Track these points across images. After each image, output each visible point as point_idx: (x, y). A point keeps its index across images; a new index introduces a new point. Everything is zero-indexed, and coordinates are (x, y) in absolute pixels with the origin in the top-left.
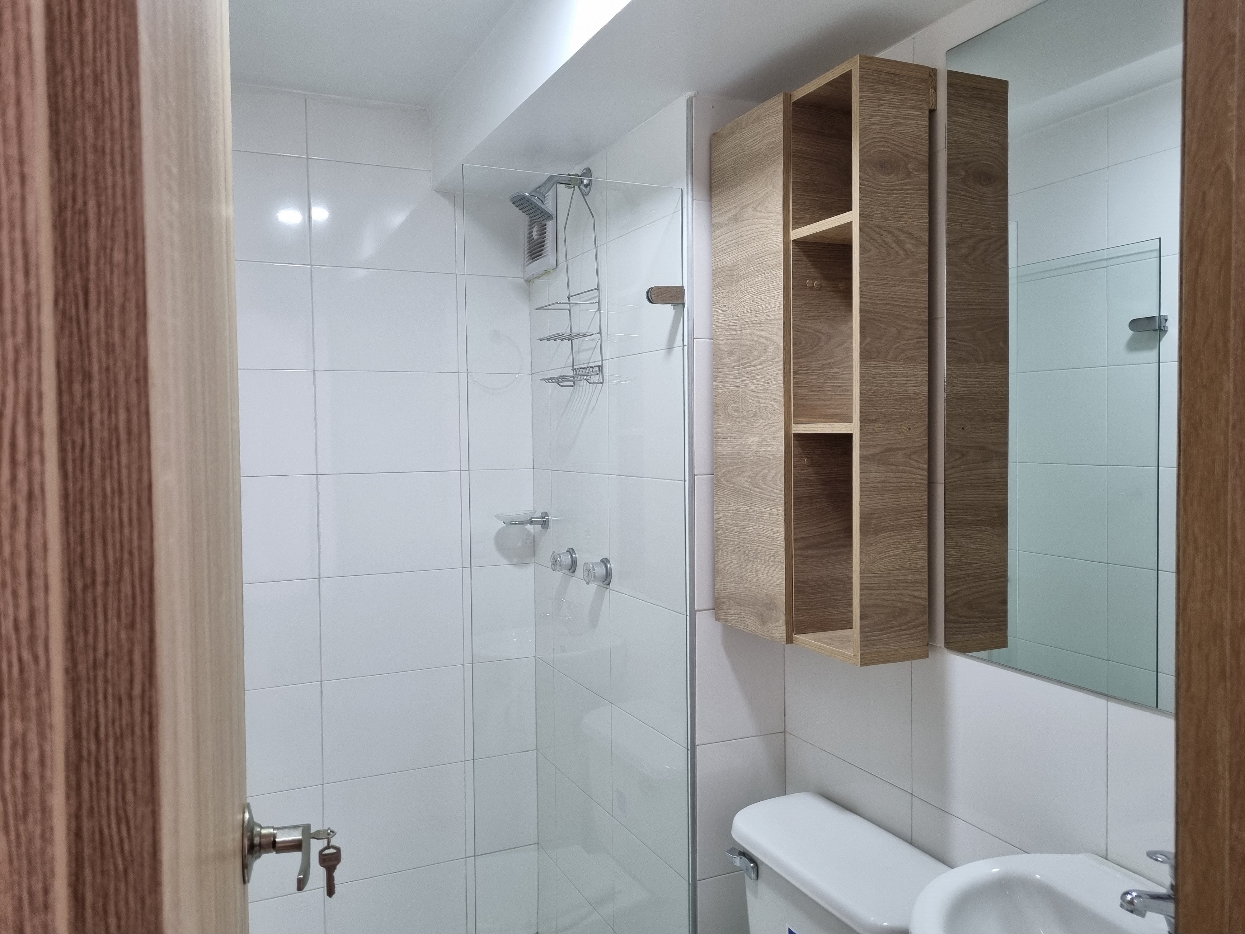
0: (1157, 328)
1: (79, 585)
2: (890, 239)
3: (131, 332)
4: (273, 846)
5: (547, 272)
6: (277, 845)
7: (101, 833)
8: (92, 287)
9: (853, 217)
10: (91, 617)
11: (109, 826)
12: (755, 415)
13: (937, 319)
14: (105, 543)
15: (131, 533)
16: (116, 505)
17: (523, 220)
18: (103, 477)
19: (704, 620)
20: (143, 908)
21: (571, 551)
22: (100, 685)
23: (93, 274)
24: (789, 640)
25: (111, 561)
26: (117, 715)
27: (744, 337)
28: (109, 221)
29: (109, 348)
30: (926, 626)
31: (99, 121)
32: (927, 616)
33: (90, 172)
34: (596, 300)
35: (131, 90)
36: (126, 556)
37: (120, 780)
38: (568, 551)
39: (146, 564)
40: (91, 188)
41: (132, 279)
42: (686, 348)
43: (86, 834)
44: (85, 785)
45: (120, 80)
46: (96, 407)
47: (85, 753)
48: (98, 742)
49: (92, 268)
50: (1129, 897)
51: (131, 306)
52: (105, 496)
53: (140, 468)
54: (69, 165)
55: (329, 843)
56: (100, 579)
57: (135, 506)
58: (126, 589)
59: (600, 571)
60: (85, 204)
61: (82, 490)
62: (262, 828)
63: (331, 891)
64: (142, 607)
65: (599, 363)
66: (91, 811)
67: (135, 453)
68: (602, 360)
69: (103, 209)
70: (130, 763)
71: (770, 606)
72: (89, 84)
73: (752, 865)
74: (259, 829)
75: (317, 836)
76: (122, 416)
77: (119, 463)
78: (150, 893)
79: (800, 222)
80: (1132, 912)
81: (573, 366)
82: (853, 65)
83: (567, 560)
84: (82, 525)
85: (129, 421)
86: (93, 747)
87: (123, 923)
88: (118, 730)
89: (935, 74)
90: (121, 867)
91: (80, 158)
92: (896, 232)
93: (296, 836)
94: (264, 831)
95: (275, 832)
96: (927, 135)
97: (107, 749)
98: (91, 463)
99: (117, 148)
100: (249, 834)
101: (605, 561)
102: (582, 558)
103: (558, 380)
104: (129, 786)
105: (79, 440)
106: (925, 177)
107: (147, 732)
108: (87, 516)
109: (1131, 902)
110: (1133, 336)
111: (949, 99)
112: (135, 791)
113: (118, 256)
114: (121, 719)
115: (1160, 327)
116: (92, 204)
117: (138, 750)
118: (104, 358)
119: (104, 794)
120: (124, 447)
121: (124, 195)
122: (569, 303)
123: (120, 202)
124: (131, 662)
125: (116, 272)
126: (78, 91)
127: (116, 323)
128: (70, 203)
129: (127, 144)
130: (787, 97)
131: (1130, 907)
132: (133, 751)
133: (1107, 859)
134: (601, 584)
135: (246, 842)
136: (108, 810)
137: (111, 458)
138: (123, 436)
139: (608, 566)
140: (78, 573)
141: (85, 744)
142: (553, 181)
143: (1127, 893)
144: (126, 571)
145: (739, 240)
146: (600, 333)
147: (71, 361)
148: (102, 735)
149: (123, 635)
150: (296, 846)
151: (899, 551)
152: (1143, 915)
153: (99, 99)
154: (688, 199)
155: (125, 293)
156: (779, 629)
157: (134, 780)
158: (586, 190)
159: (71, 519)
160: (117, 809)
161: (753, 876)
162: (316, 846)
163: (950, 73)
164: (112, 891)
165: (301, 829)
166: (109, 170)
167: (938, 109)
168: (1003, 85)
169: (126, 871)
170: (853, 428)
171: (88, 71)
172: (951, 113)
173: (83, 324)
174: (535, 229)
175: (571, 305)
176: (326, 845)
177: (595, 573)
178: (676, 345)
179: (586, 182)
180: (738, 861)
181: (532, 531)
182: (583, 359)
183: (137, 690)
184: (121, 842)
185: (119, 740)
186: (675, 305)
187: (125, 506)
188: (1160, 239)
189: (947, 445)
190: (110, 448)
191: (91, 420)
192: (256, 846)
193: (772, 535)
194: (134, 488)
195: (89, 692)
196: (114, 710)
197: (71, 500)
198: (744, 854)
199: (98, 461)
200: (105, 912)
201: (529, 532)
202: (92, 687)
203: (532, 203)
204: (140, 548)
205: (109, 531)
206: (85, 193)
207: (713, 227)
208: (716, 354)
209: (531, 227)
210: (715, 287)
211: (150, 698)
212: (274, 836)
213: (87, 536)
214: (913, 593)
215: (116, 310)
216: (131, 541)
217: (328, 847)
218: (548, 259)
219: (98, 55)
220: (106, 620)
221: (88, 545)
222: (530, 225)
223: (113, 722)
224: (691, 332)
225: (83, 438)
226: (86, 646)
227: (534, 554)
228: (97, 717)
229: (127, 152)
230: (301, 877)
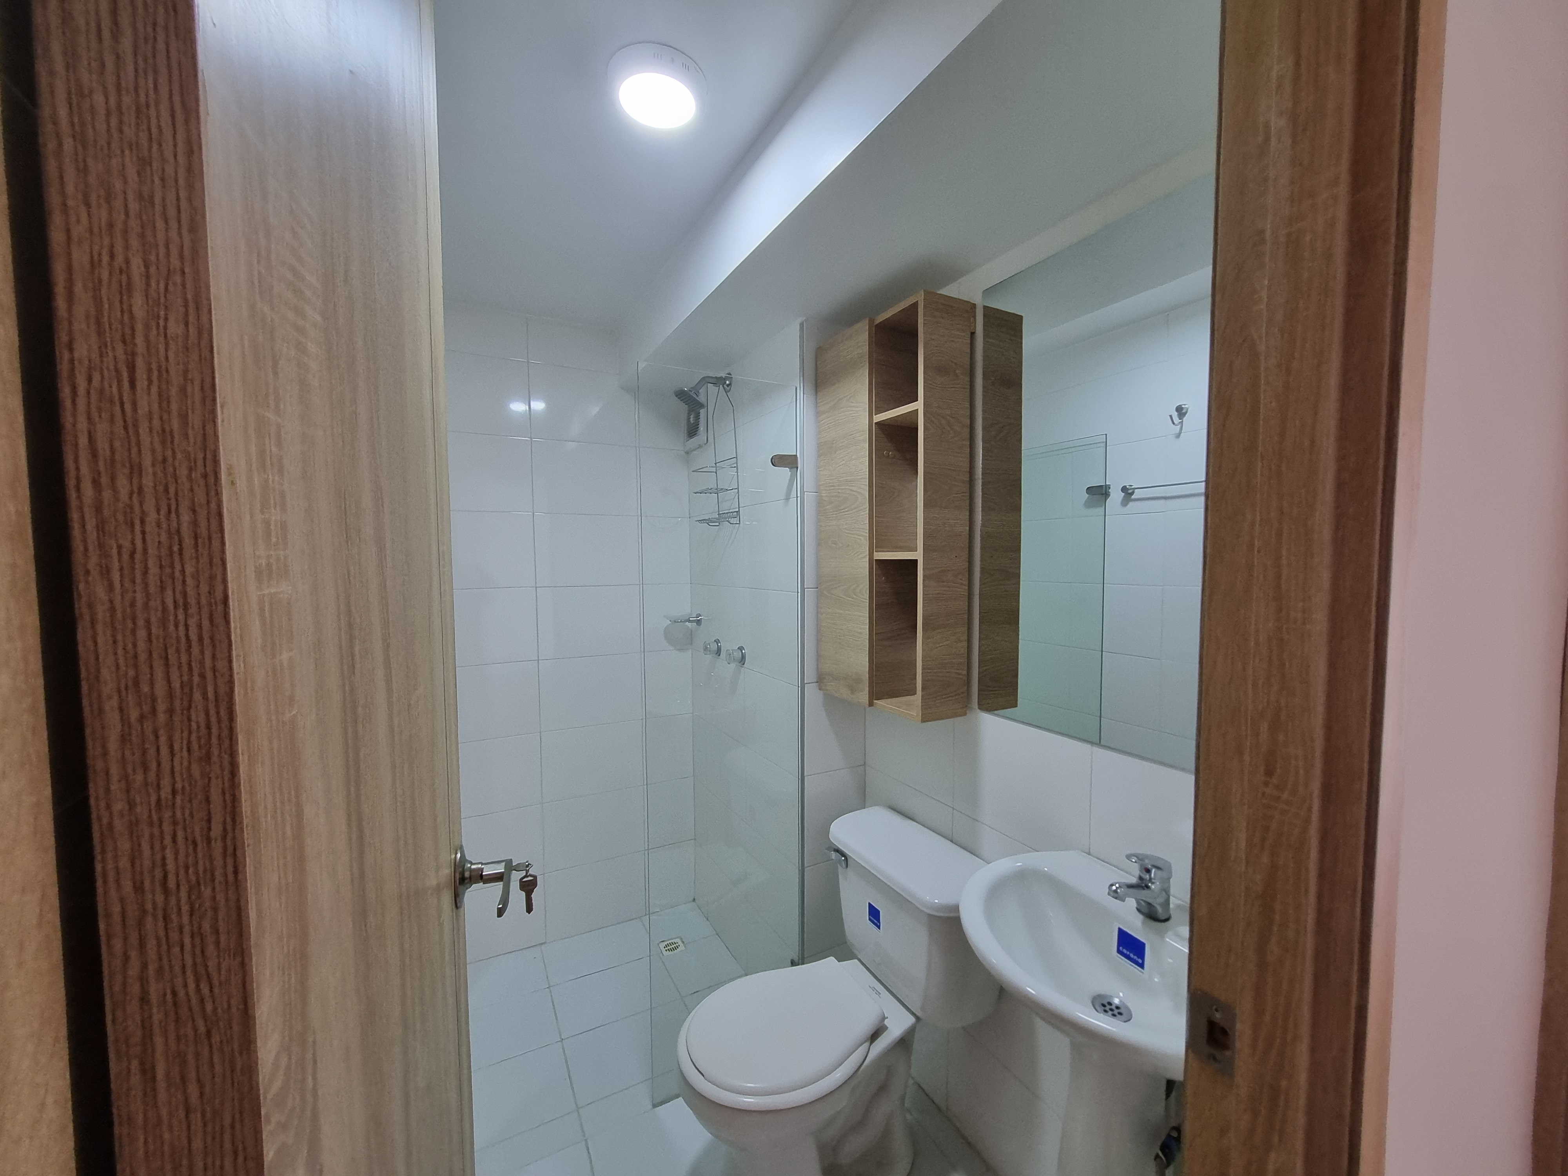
0: (1104, 492)
1: (134, 715)
2: (943, 422)
3: (195, 419)
4: (480, 878)
5: (700, 446)
6: (484, 877)
7: (174, 993)
8: (140, 362)
9: (919, 405)
10: (152, 751)
11: (185, 986)
12: (848, 546)
13: (975, 479)
14: (167, 665)
15: (202, 652)
16: (182, 622)
17: (683, 407)
18: (163, 589)
19: (811, 691)
20: (233, 1070)
21: (717, 641)
22: (167, 828)
23: (141, 347)
24: (871, 704)
25: (176, 685)
26: (191, 860)
27: (839, 491)
28: (162, 286)
29: (166, 437)
30: (966, 694)
31: (144, 163)
32: (966, 687)
33: (133, 223)
34: (736, 465)
35: (188, 131)
36: (196, 679)
37: (197, 934)
38: (715, 641)
39: (223, 689)
40: (135, 242)
41: (195, 356)
42: (799, 498)
43: (154, 997)
44: (151, 944)
45: (173, 117)
46: (150, 505)
47: (149, 906)
48: (166, 891)
49: (139, 340)
50: (1114, 888)
51: (195, 391)
52: (165, 610)
53: (212, 578)
54: (104, 213)
55: (527, 873)
56: (161, 707)
57: (206, 623)
58: (197, 716)
59: (738, 655)
60: (127, 261)
61: (133, 604)
62: (472, 864)
63: (529, 909)
64: (219, 737)
65: (737, 510)
66: (160, 971)
67: (204, 560)
68: (739, 508)
69: (153, 269)
70: (210, 914)
71: (858, 680)
72: (130, 117)
73: (843, 858)
74: (469, 865)
75: (517, 868)
76: (186, 517)
77: (183, 571)
78: (241, 1053)
79: (879, 411)
80: (1116, 898)
81: (719, 512)
82: (919, 298)
83: (714, 647)
84: (135, 645)
85: (195, 523)
86: (160, 899)
87: (207, 1089)
88: (193, 878)
89: (975, 308)
90: (202, 1029)
91: (118, 203)
92: (948, 418)
93: (500, 869)
94: (473, 867)
95: (483, 867)
96: (969, 349)
97: (179, 901)
98: (145, 572)
99: (171, 197)
100: (461, 869)
101: (741, 649)
102: (725, 646)
103: (708, 521)
104: (210, 939)
105: (127, 544)
106: (967, 379)
107: (231, 878)
108: (142, 634)
109: (1115, 891)
110: (1088, 498)
111: (984, 326)
112: (217, 943)
113: (175, 328)
114: (196, 863)
115: (1106, 493)
116: (137, 263)
117: (220, 897)
118: (158, 447)
119: (176, 950)
120: (189, 552)
121: (181, 257)
122: (716, 467)
123: (175, 262)
124: (208, 800)
125: (172, 346)
126: (114, 122)
127: (174, 407)
128: (105, 259)
129: (183, 194)
130: (871, 321)
131: (1115, 895)
132: (214, 898)
133: (1089, 854)
134: (738, 664)
135: (458, 876)
136: (184, 967)
137: (172, 566)
138: (188, 541)
139: (743, 651)
140: (131, 699)
141: (149, 896)
142: (705, 380)
143: (1112, 885)
144: (197, 696)
145: (837, 422)
146: (738, 488)
147: (113, 451)
148: (172, 884)
149: (196, 770)
150: (498, 878)
151: (947, 643)
152: (1124, 901)
153: (143, 136)
154: (800, 393)
155: (186, 372)
156: (863, 696)
157: (217, 932)
158: (728, 388)
159: (119, 637)
160: (195, 964)
161: (844, 865)
162: (516, 877)
163: (985, 307)
164: (191, 1058)
165: (504, 864)
166: (160, 224)
167: (977, 332)
168: (1020, 318)
169: (209, 1034)
170: (918, 555)
171: (127, 100)
172: (986, 336)
173: (128, 407)
174: (692, 416)
175: (718, 468)
176: (525, 874)
177: (734, 657)
178: (791, 496)
179: (727, 382)
180: (834, 855)
181: (690, 626)
182: (725, 507)
183: (216, 830)
184: (202, 1001)
185: (194, 888)
186: (791, 468)
187: (192, 622)
188: (1106, 434)
189: (982, 568)
190: (171, 554)
191: (142, 522)
192: (467, 878)
193: (860, 631)
194: (204, 601)
195: (152, 836)
196: (187, 856)
197: (119, 615)
198: (838, 851)
199: (154, 570)
200: (183, 1079)
201: (688, 627)
202: (156, 831)
203: (690, 396)
204: (214, 670)
205: (171, 651)
206: (127, 248)
207: (818, 414)
208: (820, 503)
209: (689, 415)
210: (819, 456)
211: (234, 838)
212: (482, 870)
213: (143, 657)
214: (958, 671)
215: (174, 391)
216: (202, 663)
217: (526, 876)
218: (701, 437)
219: (142, 82)
220: (172, 754)
221: (144, 668)
222: (688, 414)
223: (187, 868)
224: (802, 487)
225: (133, 543)
226: (146, 784)
227: (692, 644)
228: (164, 865)
229: (184, 204)
230: (501, 906)
